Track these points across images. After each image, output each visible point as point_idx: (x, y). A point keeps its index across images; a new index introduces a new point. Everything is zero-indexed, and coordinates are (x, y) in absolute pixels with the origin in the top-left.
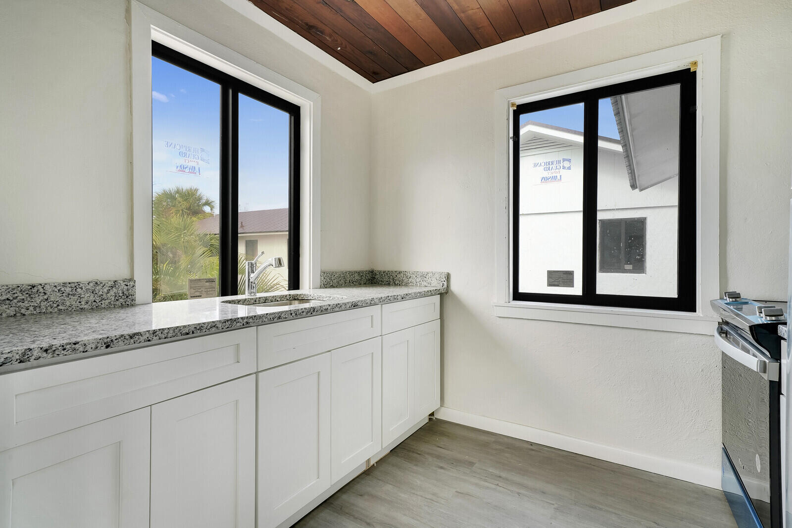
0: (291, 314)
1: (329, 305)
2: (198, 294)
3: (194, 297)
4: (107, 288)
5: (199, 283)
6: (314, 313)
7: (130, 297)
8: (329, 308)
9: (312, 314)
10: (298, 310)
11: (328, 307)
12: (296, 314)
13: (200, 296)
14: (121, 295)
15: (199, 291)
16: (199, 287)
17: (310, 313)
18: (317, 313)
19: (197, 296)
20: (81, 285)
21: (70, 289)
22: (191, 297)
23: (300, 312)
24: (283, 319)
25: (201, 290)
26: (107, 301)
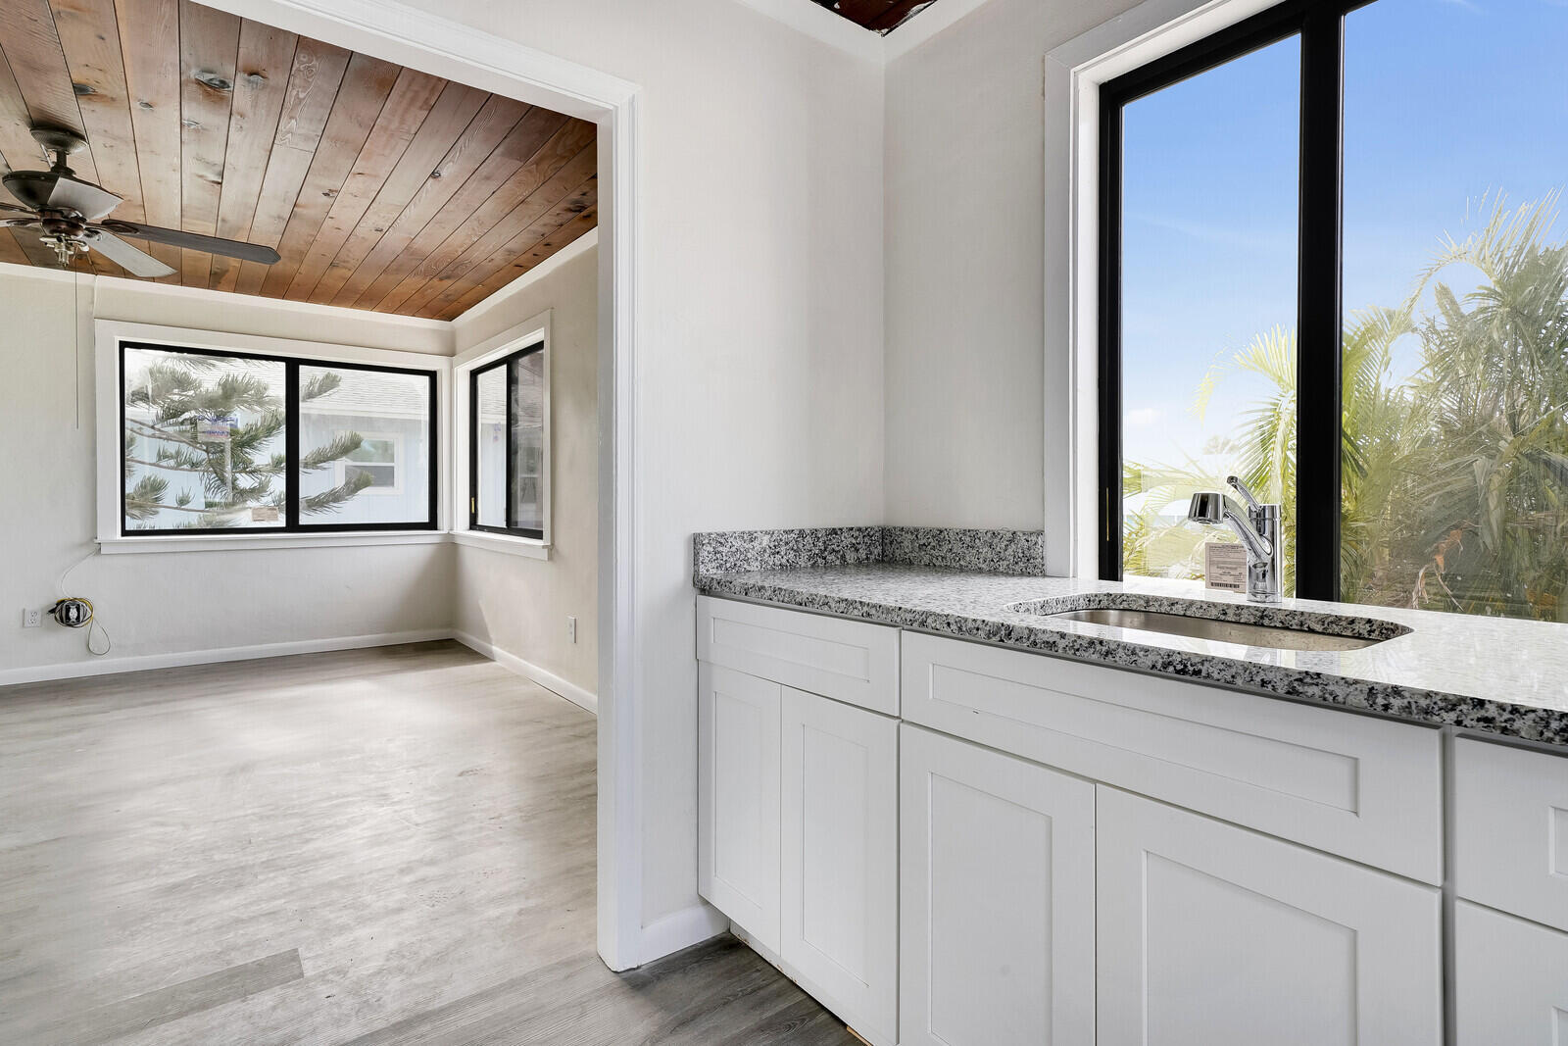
0: (949, 624)
1: (1063, 636)
2: (1229, 580)
3: (1220, 585)
4: (1006, 543)
5: (1232, 555)
6: (1011, 643)
7: (1032, 561)
8: (1062, 643)
9: (1002, 641)
10: (966, 620)
11: (1056, 638)
12: (960, 629)
13: (1235, 586)
14: (1021, 555)
15: (1232, 573)
16: (1231, 563)
17: (998, 638)
18: (1019, 645)
19: (1226, 585)
20: (980, 535)
21: (969, 539)
22: (1212, 584)
23: (970, 625)
24: (930, 630)
25: (1237, 573)
26: (1005, 563)
